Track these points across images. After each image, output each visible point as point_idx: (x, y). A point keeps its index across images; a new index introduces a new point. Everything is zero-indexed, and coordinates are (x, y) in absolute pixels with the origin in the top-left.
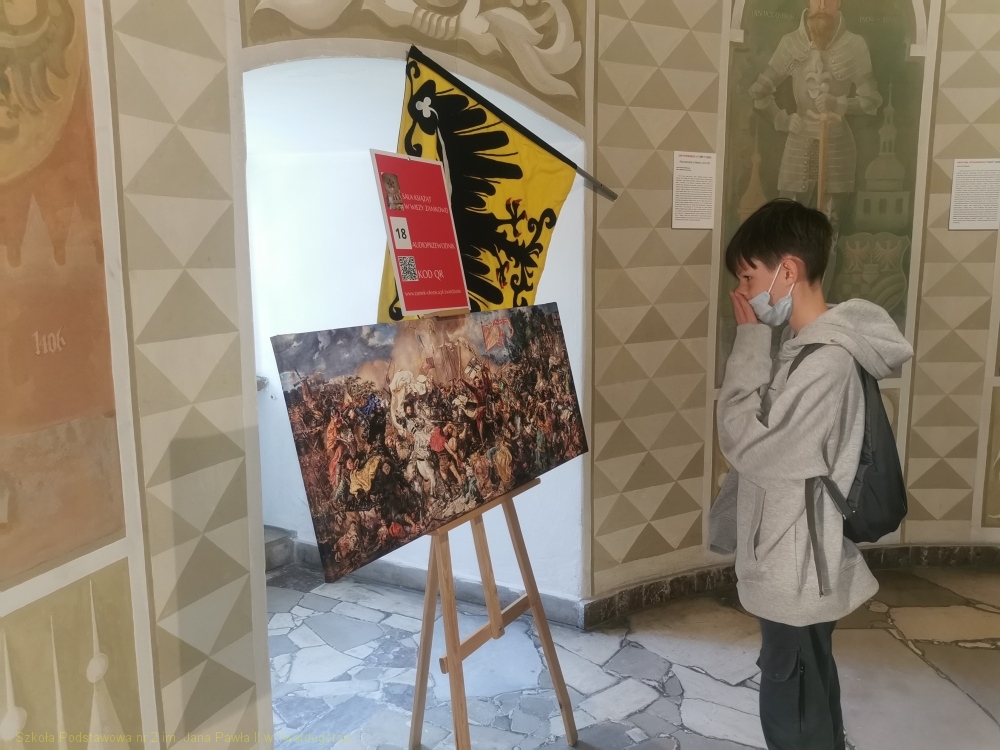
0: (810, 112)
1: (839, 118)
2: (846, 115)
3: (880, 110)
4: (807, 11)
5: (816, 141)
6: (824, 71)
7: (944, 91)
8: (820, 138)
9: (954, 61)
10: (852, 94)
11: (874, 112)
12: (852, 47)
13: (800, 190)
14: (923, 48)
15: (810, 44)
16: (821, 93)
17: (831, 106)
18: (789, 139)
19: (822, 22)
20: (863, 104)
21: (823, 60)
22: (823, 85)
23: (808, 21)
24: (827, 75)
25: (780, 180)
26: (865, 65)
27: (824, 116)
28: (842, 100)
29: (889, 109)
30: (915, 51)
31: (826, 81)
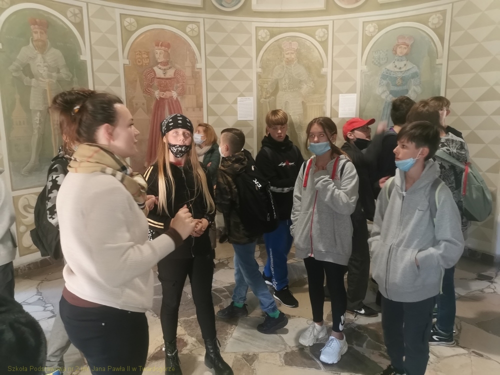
0: (40, 78)
1: (54, 81)
2: (57, 80)
3: (72, 79)
4: (32, 39)
5: (46, 90)
6: (44, 62)
7: (96, 74)
8: (47, 89)
9: (98, 63)
10: (58, 72)
11: (69, 80)
12: (54, 55)
13: (41, 109)
14: (85, 56)
15: (36, 51)
16: (44, 71)
17: (50, 76)
18: (32, 89)
19: (40, 43)
20: (64, 76)
21: (43, 58)
22: (45, 68)
23: (34, 42)
24: (46, 64)
25: (31, 105)
26: (62, 62)
27: (47, 80)
28: (54, 74)
29: (75, 79)
30: (82, 58)
31: (46, 66)
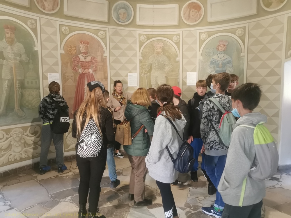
0: (9, 60)
1: (18, 62)
2: (19, 62)
3: (29, 61)
4: (5, 37)
5: (12, 67)
6: (12, 51)
7: (44, 58)
8: (13, 66)
9: (45, 52)
10: (21, 57)
11: (27, 61)
12: (19, 47)
13: (9, 79)
14: (38, 48)
15: (7, 44)
16: (12, 56)
17: (15, 59)
18: (4, 66)
19: (10, 39)
20: (24, 59)
21: (11, 48)
22: (12, 54)
23: (6, 39)
25: (2, 76)
26: (23, 51)
27: (13, 61)
28: (18, 58)
29: (31, 61)
30: (36, 49)
31: (13, 53)
